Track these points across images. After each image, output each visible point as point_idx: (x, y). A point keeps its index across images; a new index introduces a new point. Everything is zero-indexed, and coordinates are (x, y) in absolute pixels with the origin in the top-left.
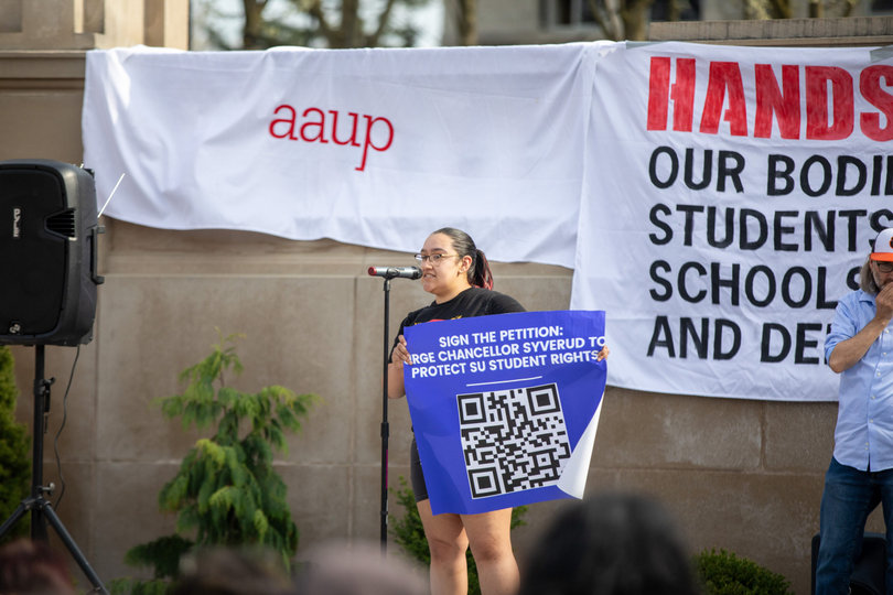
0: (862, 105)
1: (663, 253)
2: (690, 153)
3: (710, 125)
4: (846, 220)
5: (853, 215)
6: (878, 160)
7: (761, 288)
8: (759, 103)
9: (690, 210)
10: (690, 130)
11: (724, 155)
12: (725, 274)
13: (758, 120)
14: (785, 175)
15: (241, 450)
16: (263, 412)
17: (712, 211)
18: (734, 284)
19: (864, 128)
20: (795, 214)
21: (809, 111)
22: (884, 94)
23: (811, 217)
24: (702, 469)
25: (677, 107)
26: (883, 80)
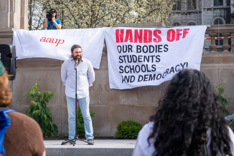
0: (153, 37)
1: (121, 64)
2: (123, 46)
3: (126, 41)
4: (151, 57)
5: (152, 56)
6: (156, 46)
7: (138, 69)
8: (135, 37)
9: (124, 56)
10: (123, 42)
11: (129, 46)
12: (132, 68)
13: (135, 40)
14: (140, 49)
15: (41, 103)
16: (45, 96)
17: (128, 56)
18: (133, 69)
19: (154, 41)
20: (142, 56)
21: (144, 38)
22: (157, 35)
23: (145, 57)
24: (127, 105)
25: (120, 38)
26: (157, 32)
